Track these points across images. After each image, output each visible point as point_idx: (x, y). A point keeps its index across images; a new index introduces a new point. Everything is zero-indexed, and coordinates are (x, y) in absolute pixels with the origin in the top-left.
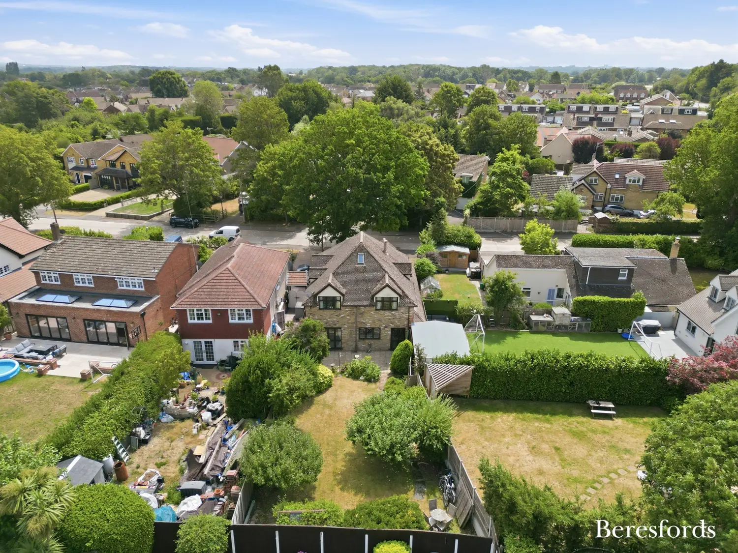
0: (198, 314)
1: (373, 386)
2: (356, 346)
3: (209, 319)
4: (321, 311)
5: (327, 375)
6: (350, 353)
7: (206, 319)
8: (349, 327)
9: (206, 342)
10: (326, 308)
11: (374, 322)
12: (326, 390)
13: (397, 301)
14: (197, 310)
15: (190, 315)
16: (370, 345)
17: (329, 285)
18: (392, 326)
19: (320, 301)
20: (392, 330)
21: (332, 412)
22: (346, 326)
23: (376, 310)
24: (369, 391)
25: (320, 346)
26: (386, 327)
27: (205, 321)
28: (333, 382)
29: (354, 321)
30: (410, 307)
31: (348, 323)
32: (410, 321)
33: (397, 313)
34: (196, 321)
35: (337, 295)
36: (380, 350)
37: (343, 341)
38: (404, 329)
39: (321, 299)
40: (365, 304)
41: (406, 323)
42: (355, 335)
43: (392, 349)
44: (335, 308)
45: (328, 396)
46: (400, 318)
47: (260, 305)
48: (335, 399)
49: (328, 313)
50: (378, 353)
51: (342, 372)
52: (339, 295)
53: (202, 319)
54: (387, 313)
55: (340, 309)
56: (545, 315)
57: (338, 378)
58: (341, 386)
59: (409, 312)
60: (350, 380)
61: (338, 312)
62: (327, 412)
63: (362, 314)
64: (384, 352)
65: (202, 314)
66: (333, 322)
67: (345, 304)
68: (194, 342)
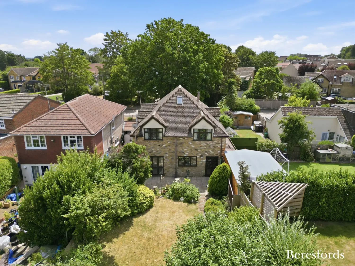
0: (34, 141)
1: (193, 206)
2: (176, 172)
3: (45, 146)
4: (146, 142)
5: (148, 195)
6: (170, 179)
7: (42, 146)
8: (170, 156)
9: (42, 167)
10: (150, 139)
11: (191, 151)
12: (147, 210)
13: (211, 133)
14: (33, 137)
15: (27, 142)
16: (188, 172)
17: (153, 117)
18: (207, 155)
19: (145, 132)
20: (207, 158)
21: (152, 235)
22: (167, 155)
23: (194, 140)
24: (190, 211)
25: (142, 167)
26: (201, 156)
27: (41, 148)
28: (154, 203)
29: (174, 150)
30: (222, 137)
31: (169, 153)
32: (222, 150)
33: (210, 143)
34: (33, 147)
35: (159, 126)
36: (196, 176)
37: (165, 168)
38: (217, 157)
39: (146, 130)
40: (184, 135)
41: (219, 152)
42: (175, 163)
43: (207, 175)
44: (158, 139)
45: (148, 217)
46: (214, 147)
47: (89, 132)
48: (156, 221)
49: (152, 143)
50: (195, 178)
51: (164, 194)
52: (162, 127)
53: (38, 146)
54: (203, 143)
55: (162, 140)
56: (329, 149)
57: (159, 199)
58: (162, 207)
59: (222, 142)
60: (171, 201)
61: (161, 142)
62: (146, 234)
63: (181, 144)
64: (199, 178)
65: (38, 141)
66: (157, 151)
67: (166, 135)
68: (32, 167)
